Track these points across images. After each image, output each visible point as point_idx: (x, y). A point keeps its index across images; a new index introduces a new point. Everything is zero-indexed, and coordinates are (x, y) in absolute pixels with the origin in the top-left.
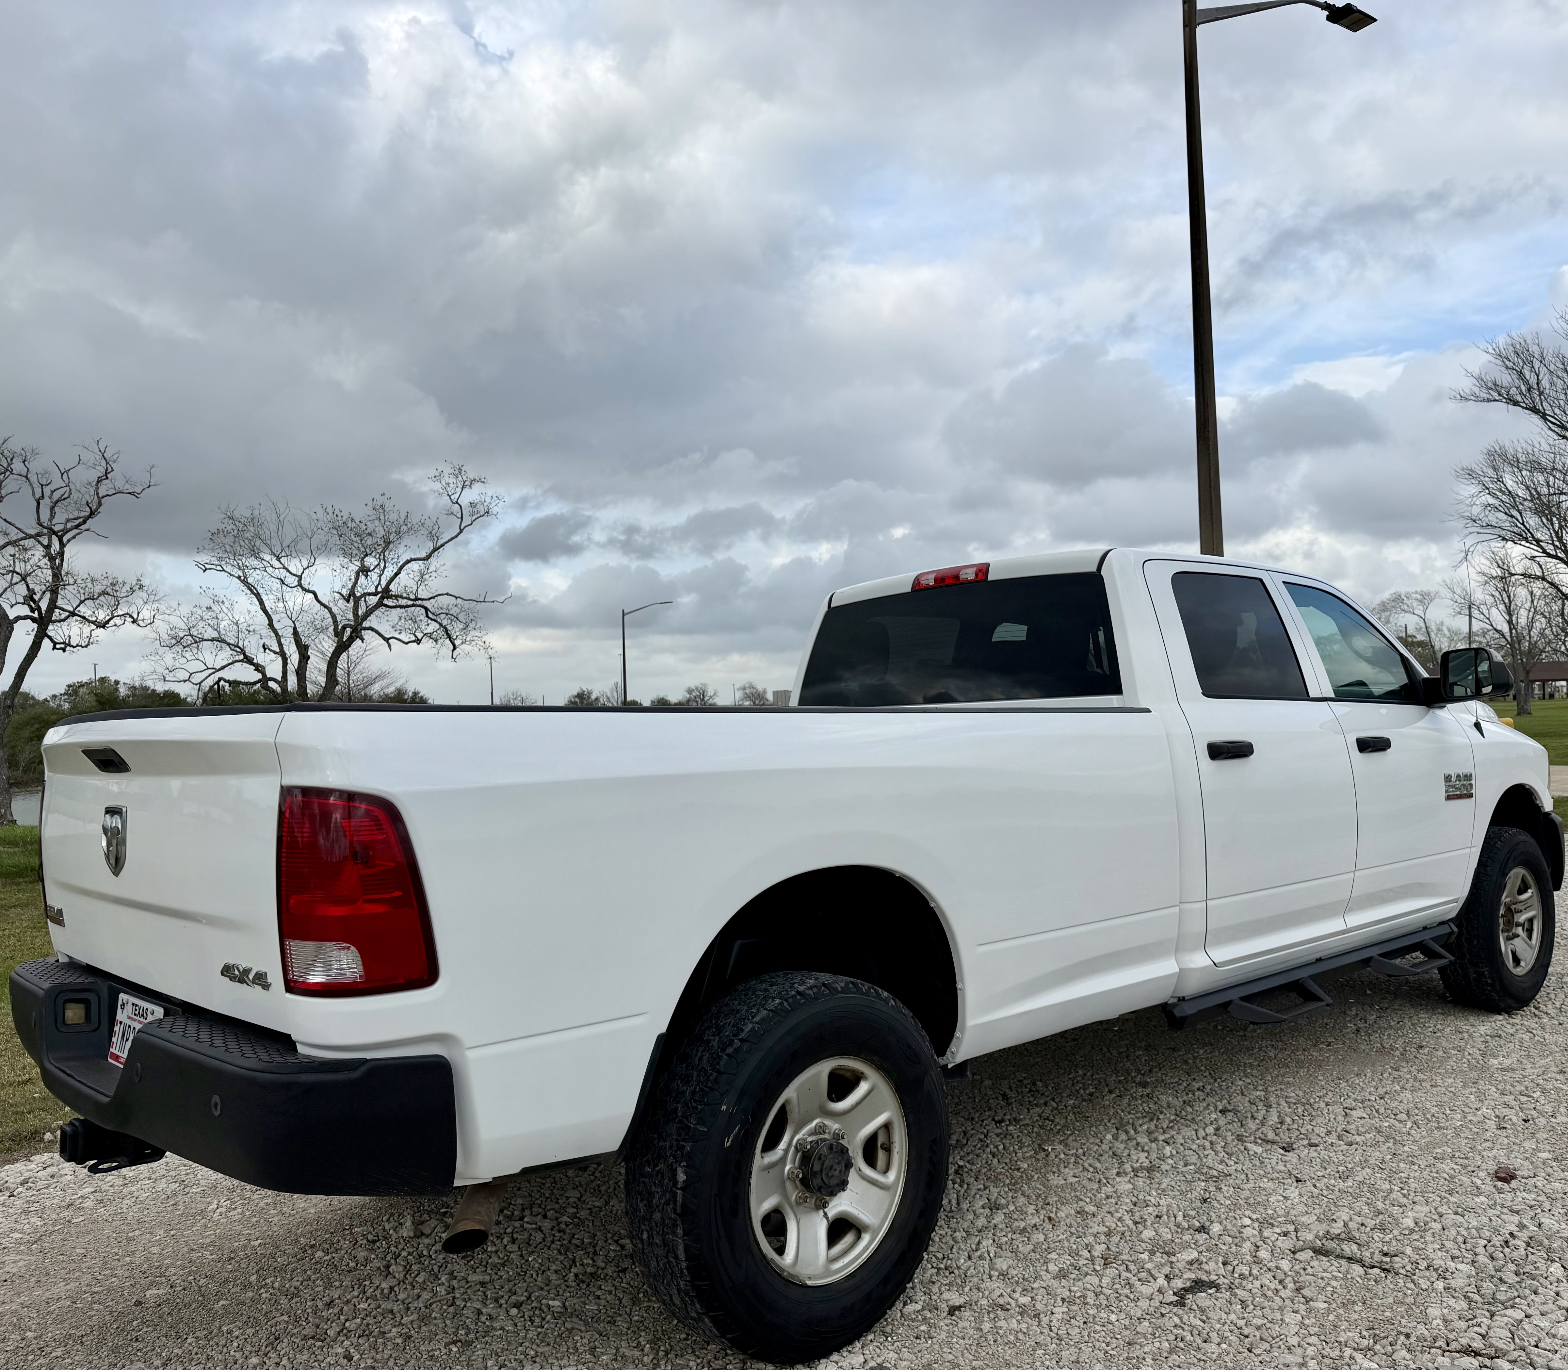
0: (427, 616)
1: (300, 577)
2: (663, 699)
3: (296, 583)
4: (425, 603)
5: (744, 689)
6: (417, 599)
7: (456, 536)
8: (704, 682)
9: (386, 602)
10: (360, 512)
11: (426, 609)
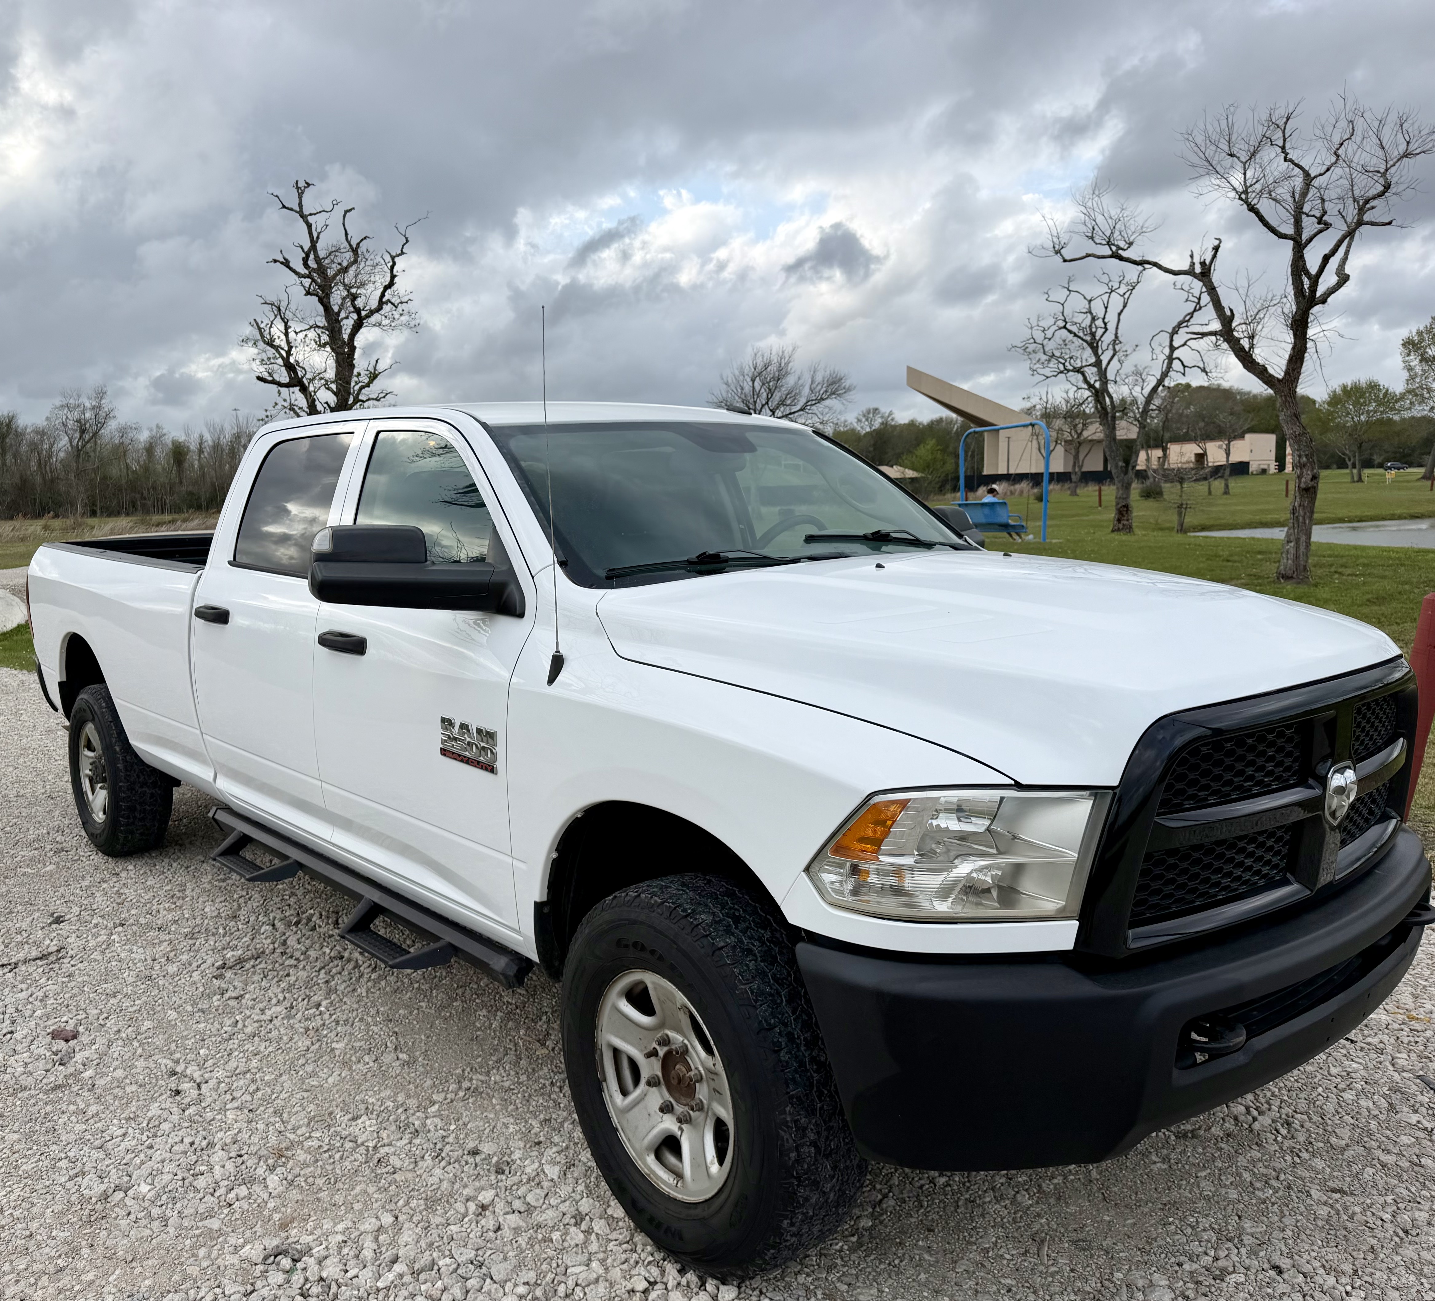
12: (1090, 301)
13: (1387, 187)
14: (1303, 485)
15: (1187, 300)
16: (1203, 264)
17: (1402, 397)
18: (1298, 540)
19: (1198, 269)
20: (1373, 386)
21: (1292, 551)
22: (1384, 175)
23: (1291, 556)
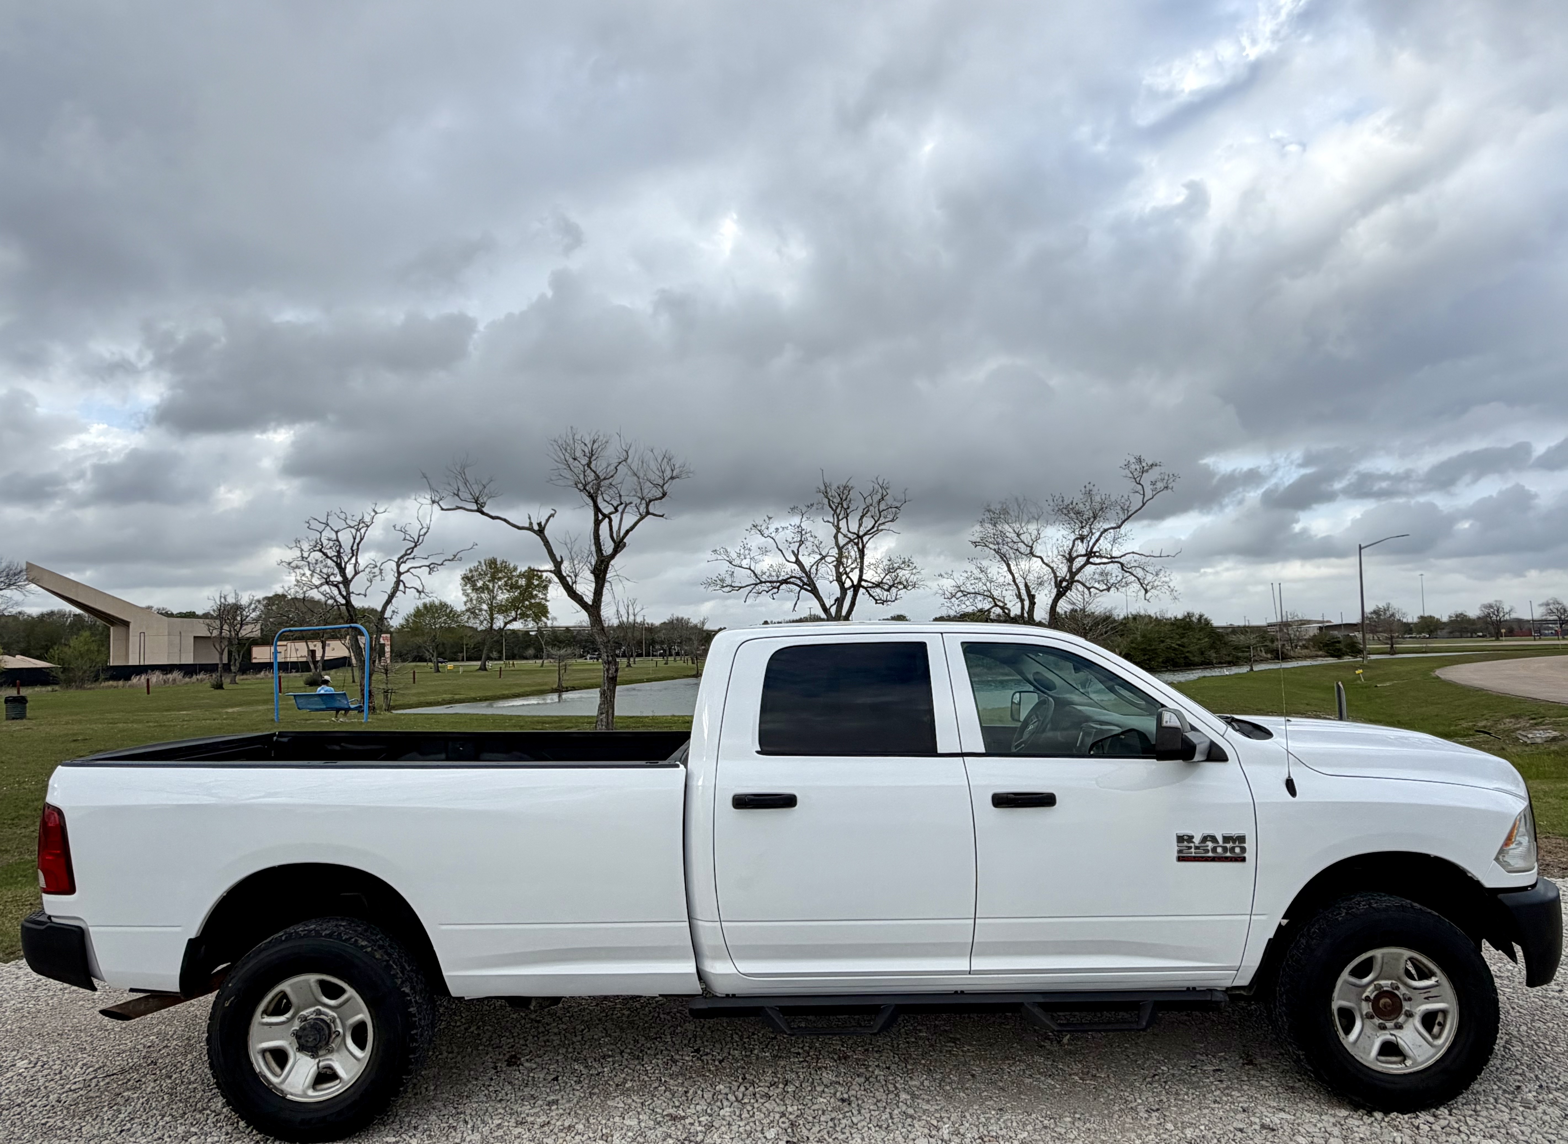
0: (1123, 569)
1: (1032, 547)
2: (1462, 614)
3: (1028, 551)
4: (1121, 560)
5: (1548, 604)
6: (1112, 558)
7: (1140, 509)
8: (1498, 599)
9: (1091, 560)
10: (1076, 497)
11: (1122, 565)
12: (337, 532)
13: (664, 494)
14: (610, 676)
15: (404, 539)
16: (539, 524)
17: (463, 613)
18: (607, 712)
19: (536, 527)
20: (443, 606)
21: (605, 720)
22: (662, 487)
23: (604, 723)
